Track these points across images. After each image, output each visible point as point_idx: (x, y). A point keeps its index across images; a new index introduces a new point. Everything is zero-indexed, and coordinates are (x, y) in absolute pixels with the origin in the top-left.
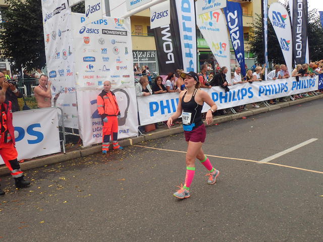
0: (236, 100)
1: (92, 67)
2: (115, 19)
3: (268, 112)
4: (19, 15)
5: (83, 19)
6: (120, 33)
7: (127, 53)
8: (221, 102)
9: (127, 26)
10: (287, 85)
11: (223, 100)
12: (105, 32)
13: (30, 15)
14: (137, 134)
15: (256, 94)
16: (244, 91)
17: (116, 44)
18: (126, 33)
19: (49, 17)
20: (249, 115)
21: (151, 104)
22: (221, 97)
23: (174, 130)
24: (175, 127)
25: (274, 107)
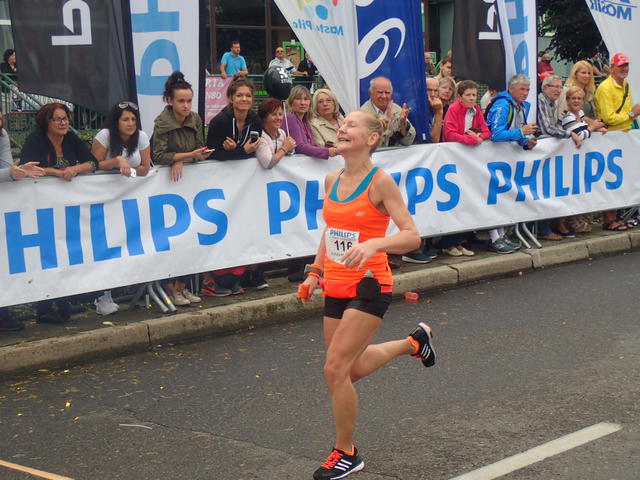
3: (531, 270)
8: (312, 225)
10: (617, 160)
15: (473, 194)
16: (420, 181)
20: (438, 283)
22: (313, 205)
23: (68, 343)
24: (73, 334)
25: (557, 253)
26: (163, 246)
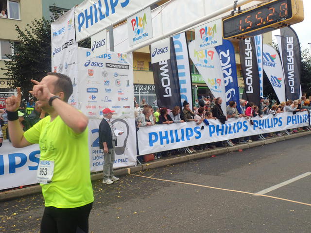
0: (232, 132)
1: (95, 97)
2: (119, 54)
3: (264, 145)
4: (30, 49)
5: (88, 54)
6: (123, 67)
7: (128, 85)
8: (218, 135)
9: (130, 60)
10: (281, 120)
11: (220, 132)
12: (108, 65)
13: (40, 49)
14: (135, 164)
15: (251, 127)
16: (239, 125)
17: (118, 77)
18: (128, 67)
19: (58, 51)
20: (245, 148)
21: (150, 134)
22: (218, 130)
23: (172, 160)
24: (173, 158)
25: (270, 141)
26: (188, 139)
